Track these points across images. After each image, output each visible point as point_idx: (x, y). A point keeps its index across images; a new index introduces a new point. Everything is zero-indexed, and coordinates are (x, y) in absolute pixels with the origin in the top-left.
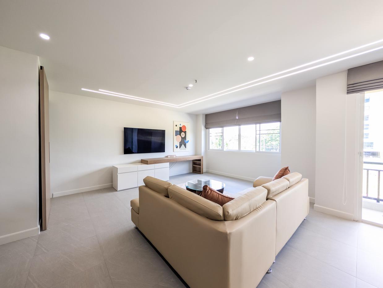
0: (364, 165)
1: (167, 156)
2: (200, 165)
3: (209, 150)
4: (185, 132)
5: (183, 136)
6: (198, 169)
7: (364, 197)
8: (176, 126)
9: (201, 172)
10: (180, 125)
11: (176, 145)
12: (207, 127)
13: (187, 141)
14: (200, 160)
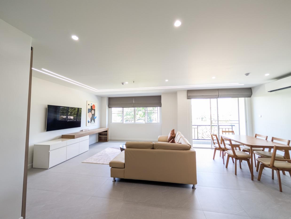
0: (193, 126)
1: (82, 130)
2: (107, 135)
3: (111, 123)
4: (94, 110)
5: (93, 113)
6: (103, 139)
7: (193, 139)
8: (89, 105)
9: (107, 140)
10: (91, 104)
11: (88, 121)
12: (110, 106)
13: (95, 117)
14: (106, 131)
